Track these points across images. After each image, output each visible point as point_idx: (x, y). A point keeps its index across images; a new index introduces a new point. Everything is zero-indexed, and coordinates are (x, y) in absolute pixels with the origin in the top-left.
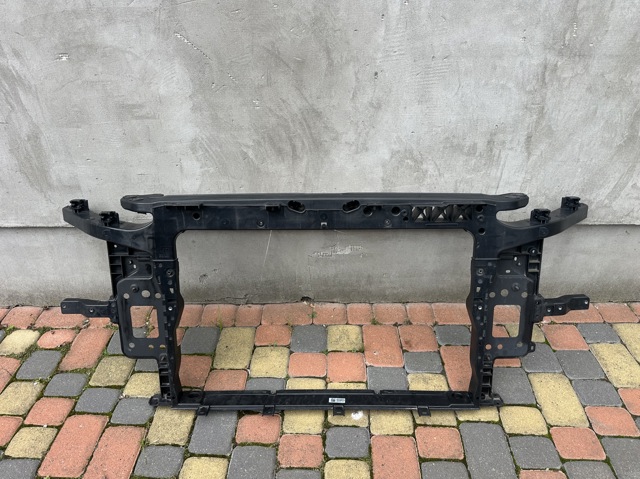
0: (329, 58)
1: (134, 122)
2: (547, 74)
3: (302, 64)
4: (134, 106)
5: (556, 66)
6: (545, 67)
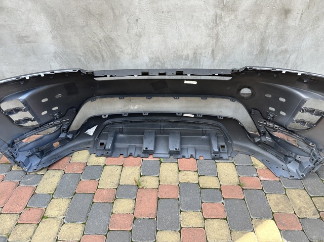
0: (114, 12)
1: (26, 44)
2: (218, 19)
3: (101, 15)
4: (25, 37)
5: (221, 15)
6: (216, 16)
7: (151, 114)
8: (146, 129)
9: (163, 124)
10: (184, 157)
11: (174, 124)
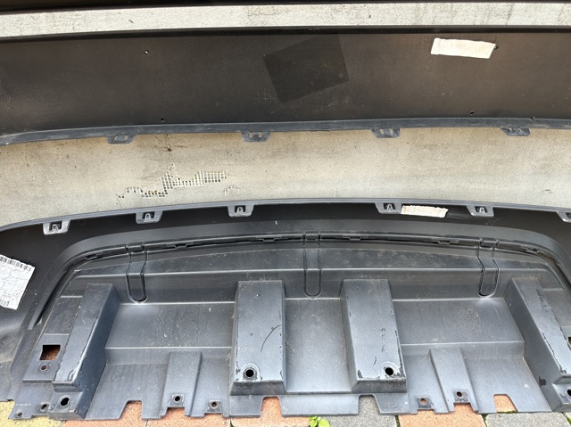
7: (266, 212)
8: (243, 276)
9: (313, 252)
10: (424, 404)
11: (362, 249)
